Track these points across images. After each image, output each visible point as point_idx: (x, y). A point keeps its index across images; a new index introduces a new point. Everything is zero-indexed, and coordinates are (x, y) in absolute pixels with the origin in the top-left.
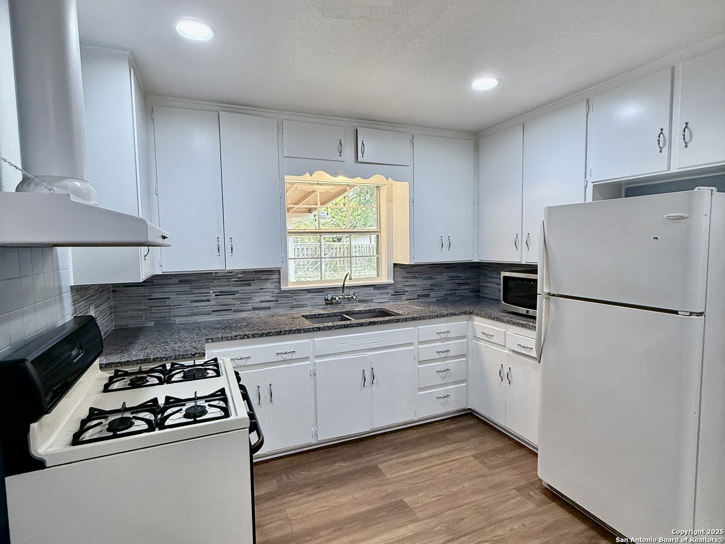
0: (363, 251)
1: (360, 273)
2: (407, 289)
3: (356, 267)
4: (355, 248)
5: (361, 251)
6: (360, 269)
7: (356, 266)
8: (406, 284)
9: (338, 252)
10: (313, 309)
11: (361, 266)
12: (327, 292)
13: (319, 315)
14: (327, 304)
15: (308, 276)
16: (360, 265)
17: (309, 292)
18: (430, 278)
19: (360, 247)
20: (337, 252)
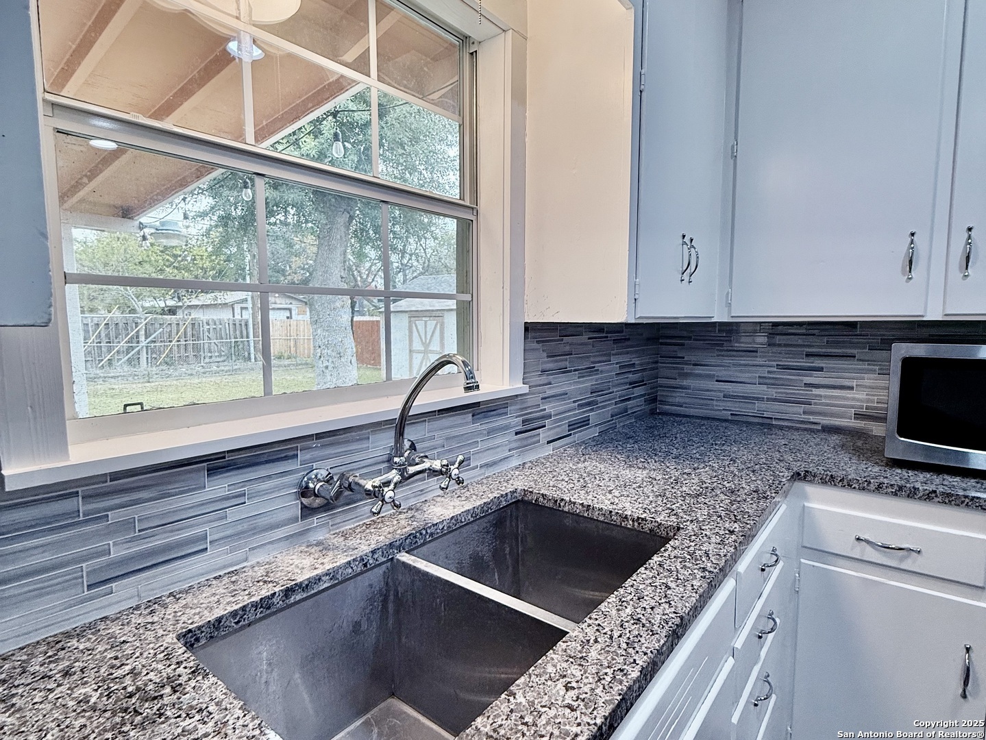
0: (223, 330)
1: (218, 367)
2: (549, 408)
3: (211, 357)
4: (208, 324)
5: (218, 329)
6: (218, 359)
7: (210, 355)
8: (550, 392)
9: (174, 331)
10: (240, 554)
11: (220, 356)
12: (308, 456)
13: (288, 592)
14: (307, 511)
15: (110, 375)
16: (217, 354)
17: (212, 471)
18: (591, 370)
19: (217, 323)
20: (171, 331)
